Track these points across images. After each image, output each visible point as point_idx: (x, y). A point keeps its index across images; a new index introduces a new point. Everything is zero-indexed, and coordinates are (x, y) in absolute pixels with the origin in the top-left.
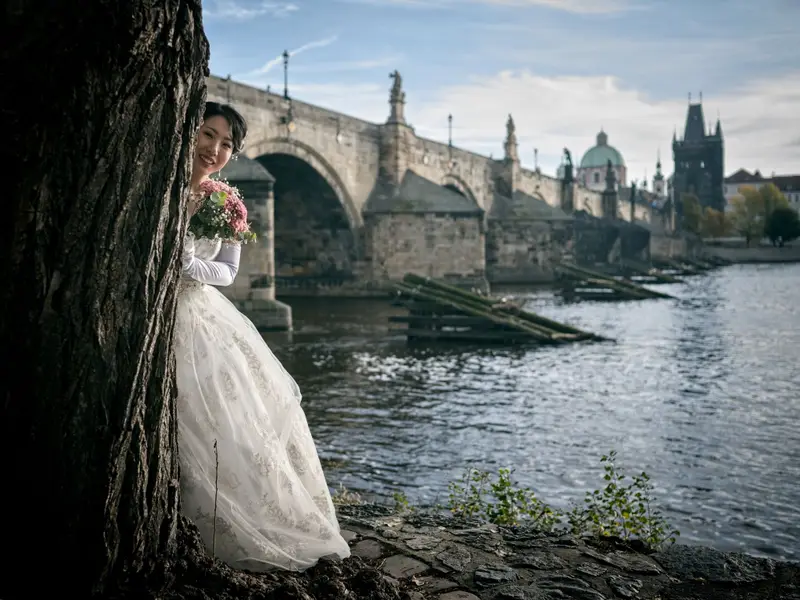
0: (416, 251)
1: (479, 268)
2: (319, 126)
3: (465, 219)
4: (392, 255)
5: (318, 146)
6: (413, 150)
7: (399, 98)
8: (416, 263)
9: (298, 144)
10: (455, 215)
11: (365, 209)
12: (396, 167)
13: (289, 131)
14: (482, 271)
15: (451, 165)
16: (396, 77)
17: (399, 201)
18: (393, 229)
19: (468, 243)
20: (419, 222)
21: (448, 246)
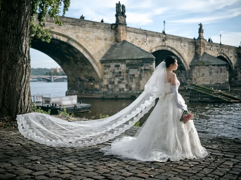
0: (206, 76)
1: (227, 81)
2: (175, 41)
3: (222, 67)
4: (199, 77)
5: (175, 47)
6: (206, 46)
7: (202, 31)
8: (206, 80)
9: (168, 47)
10: (218, 65)
11: (190, 64)
12: (200, 52)
13: (165, 43)
14: (227, 82)
15: (221, 50)
16: (201, 25)
17: (201, 62)
18: (199, 70)
19: (223, 74)
20: (207, 68)
21: (217, 74)
